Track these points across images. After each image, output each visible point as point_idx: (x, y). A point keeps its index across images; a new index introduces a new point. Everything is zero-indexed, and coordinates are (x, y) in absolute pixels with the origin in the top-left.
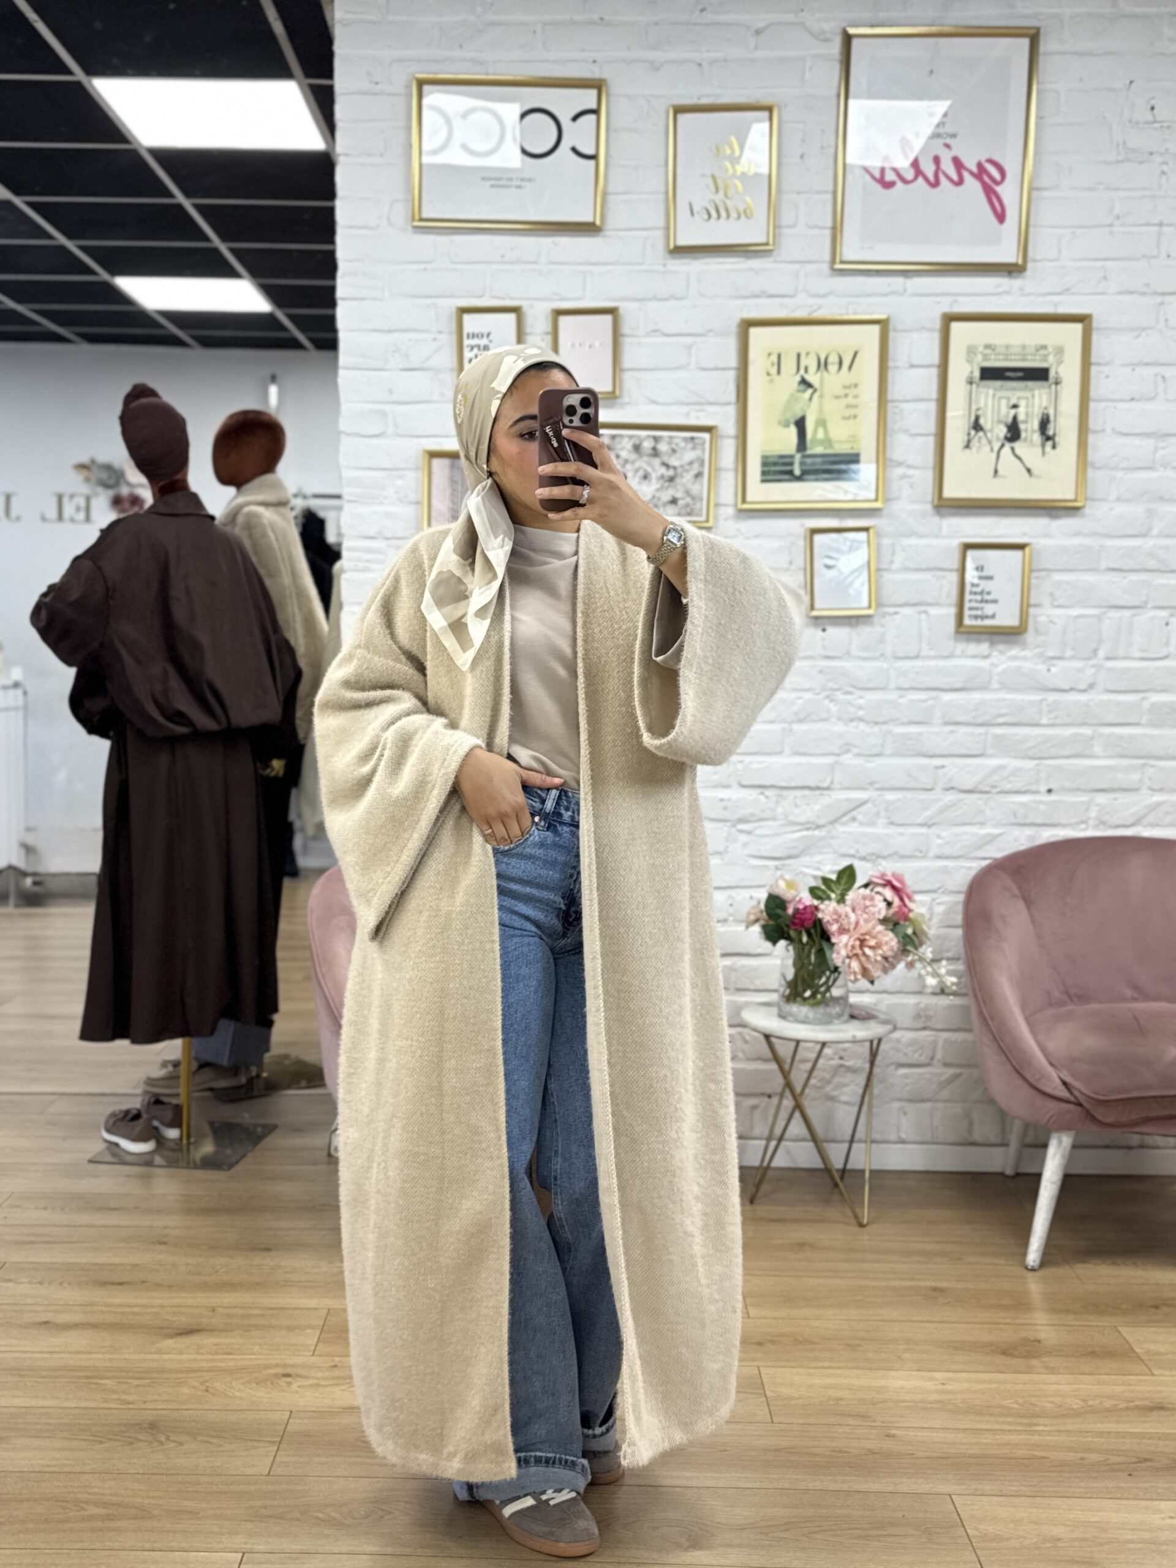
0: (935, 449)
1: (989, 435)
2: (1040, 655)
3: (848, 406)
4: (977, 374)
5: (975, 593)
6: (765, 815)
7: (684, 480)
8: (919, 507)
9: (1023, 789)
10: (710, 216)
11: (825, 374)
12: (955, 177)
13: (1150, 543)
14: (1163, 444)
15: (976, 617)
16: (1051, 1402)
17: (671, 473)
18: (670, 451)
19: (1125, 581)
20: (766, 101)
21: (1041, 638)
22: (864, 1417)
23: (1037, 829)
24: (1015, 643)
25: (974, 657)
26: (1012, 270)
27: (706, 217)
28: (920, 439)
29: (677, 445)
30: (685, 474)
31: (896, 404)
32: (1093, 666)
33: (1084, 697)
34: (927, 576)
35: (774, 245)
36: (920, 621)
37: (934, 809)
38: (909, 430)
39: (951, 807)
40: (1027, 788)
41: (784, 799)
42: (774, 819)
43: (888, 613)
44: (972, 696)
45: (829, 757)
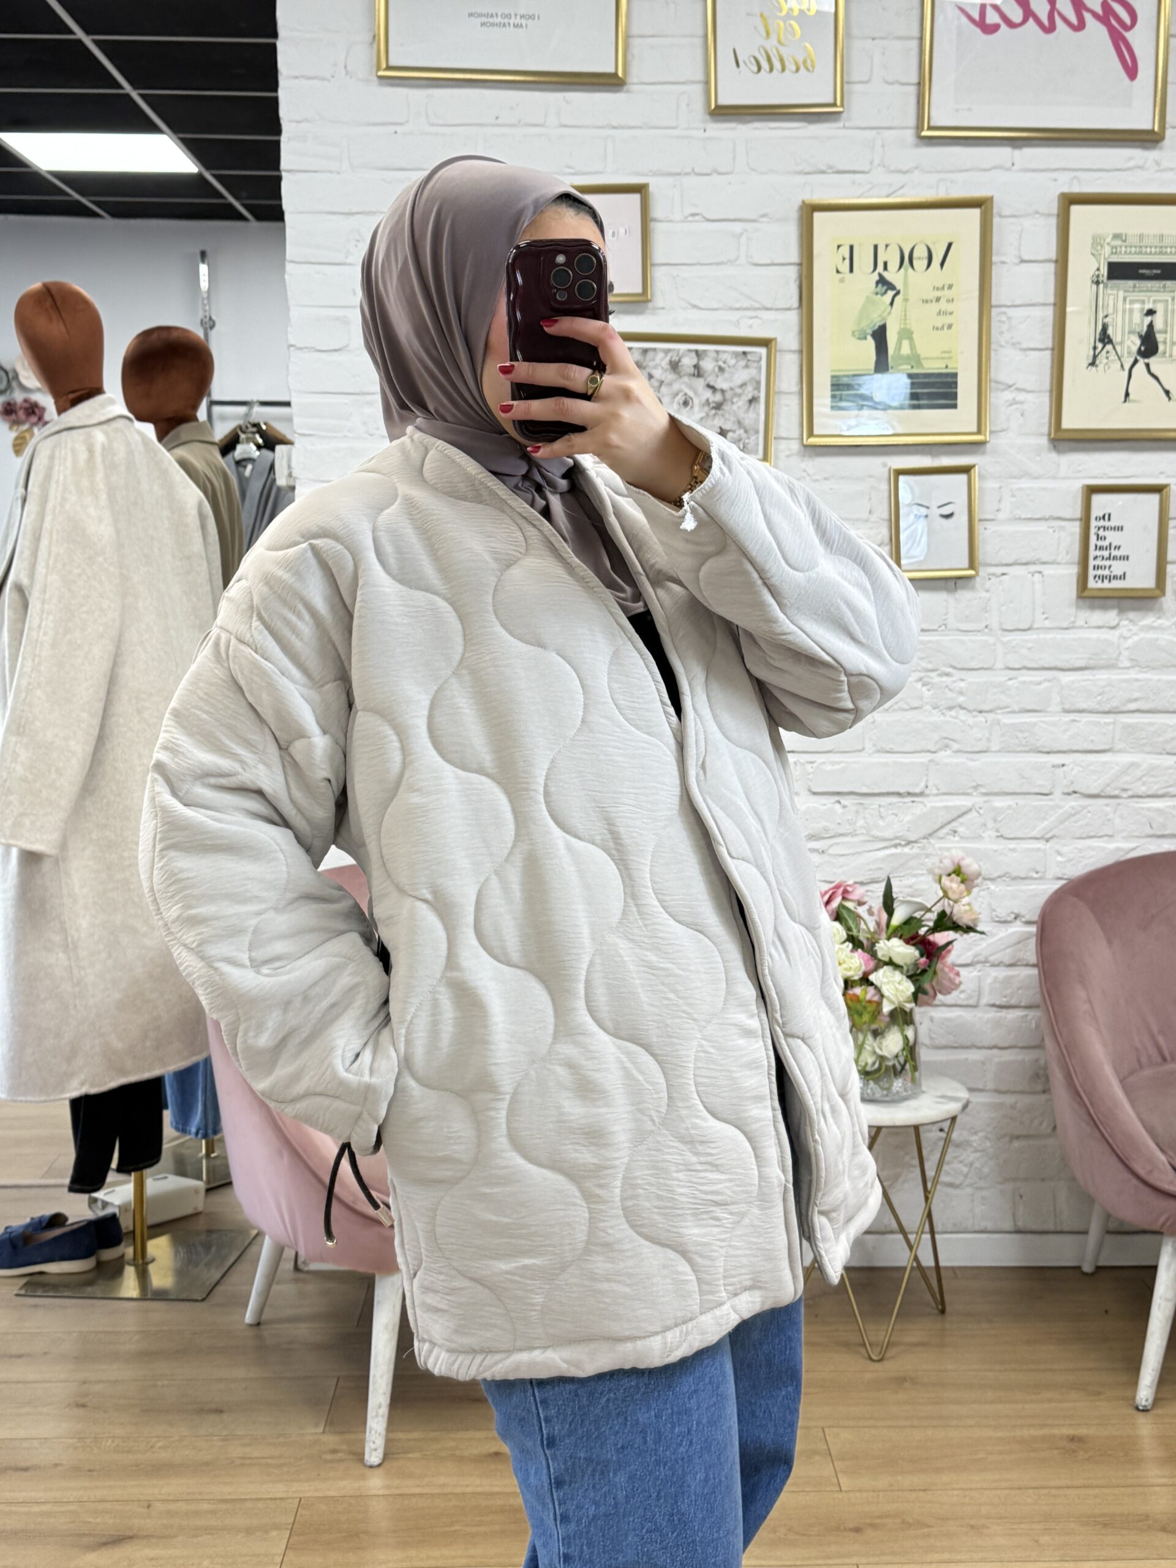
0: (1052, 368)
1: (1118, 348)
3: (939, 313)
4: (1104, 271)
5: (1101, 548)
6: (841, 830)
7: (735, 407)
8: (1032, 441)
9: (1161, 792)
10: (759, 66)
11: (910, 269)
12: (1074, 20)
15: (1103, 578)
17: (718, 397)
18: (717, 369)
24: (1150, 609)
25: (1099, 627)
26: (1145, 137)
27: (755, 68)
28: (1033, 355)
29: (725, 362)
30: (735, 400)
31: (1003, 308)
34: (1042, 526)
35: (842, 105)
36: (1033, 583)
37: (1053, 818)
38: (1019, 343)
39: (1074, 815)
40: (1165, 791)
41: (865, 809)
42: (853, 834)
43: (994, 575)
44: (1098, 677)
45: (923, 754)
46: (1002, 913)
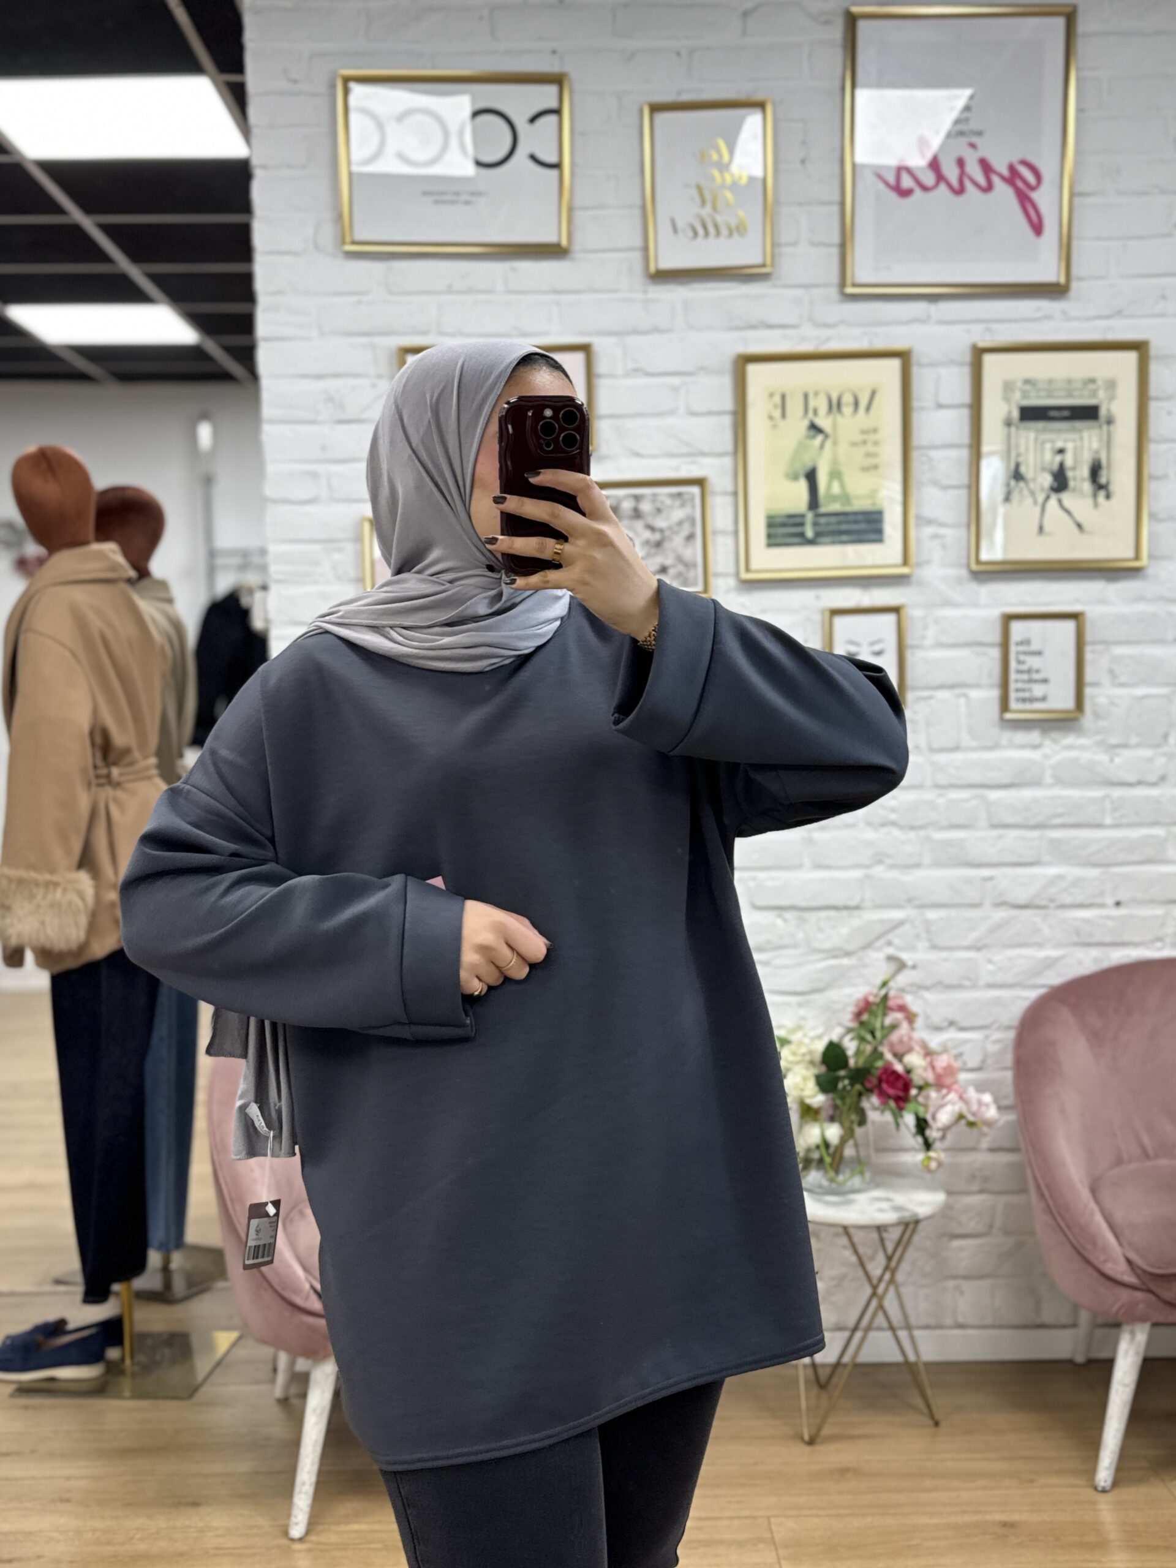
0: (969, 503)
1: (1032, 485)
2: (1100, 744)
3: (867, 455)
4: (1016, 414)
5: (1021, 672)
6: (784, 943)
7: (674, 544)
8: (954, 572)
9: (1087, 902)
10: (696, 233)
11: (839, 415)
12: (983, 182)
15: (1024, 700)
17: (657, 536)
18: (654, 510)
20: (758, 97)
21: (1101, 723)
23: (1105, 949)
24: (1070, 730)
25: (1023, 747)
26: (1055, 291)
27: (691, 234)
28: (953, 493)
29: (662, 503)
30: (673, 537)
31: (925, 450)
32: (1164, 754)
33: (1154, 792)
34: (965, 652)
35: (772, 266)
36: (959, 706)
37: (983, 929)
38: (940, 482)
39: (1003, 925)
41: (805, 922)
42: (795, 946)
43: (922, 699)
44: (1022, 794)
45: (857, 870)
46: (936, 1020)
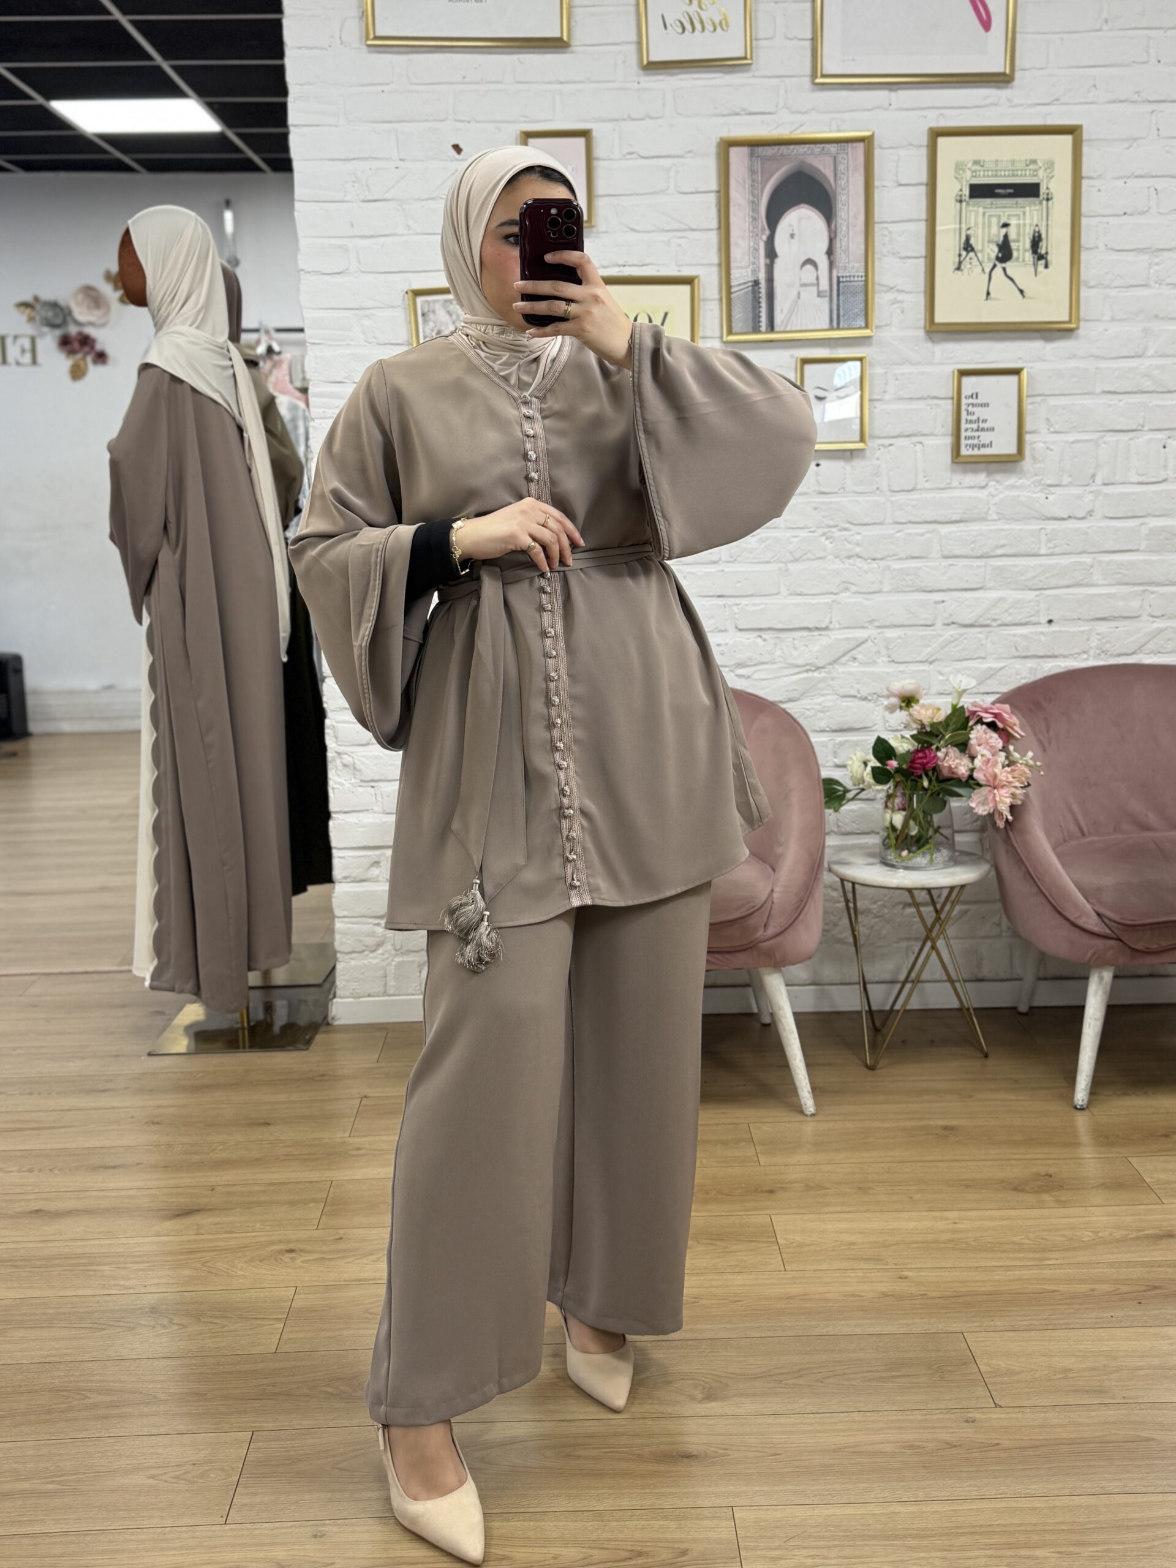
0: (926, 272)
1: (980, 255)
2: (1038, 483)
4: (966, 192)
5: (971, 422)
6: (763, 660)
8: (911, 333)
9: (1024, 621)
13: (1148, 362)
14: (1157, 260)
15: (973, 446)
16: (1063, 1236)
19: (1122, 404)
21: (1037, 466)
22: (876, 1260)
23: (1037, 660)
24: (1012, 471)
25: (971, 487)
26: (1001, 80)
27: (680, 29)
28: (911, 261)
31: (886, 225)
32: (1091, 492)
33: (1083, 525)
34: (921, 405)
35: (751, 59)
36: (916, 452)
37: (935, 645)
38: (899, 253)
39: (952, 642)
40: (1028, 619)
41: (782, 641)
42: (773, 662)
43: (883, 445)
44: (971, 528)
45: (827, 596)
